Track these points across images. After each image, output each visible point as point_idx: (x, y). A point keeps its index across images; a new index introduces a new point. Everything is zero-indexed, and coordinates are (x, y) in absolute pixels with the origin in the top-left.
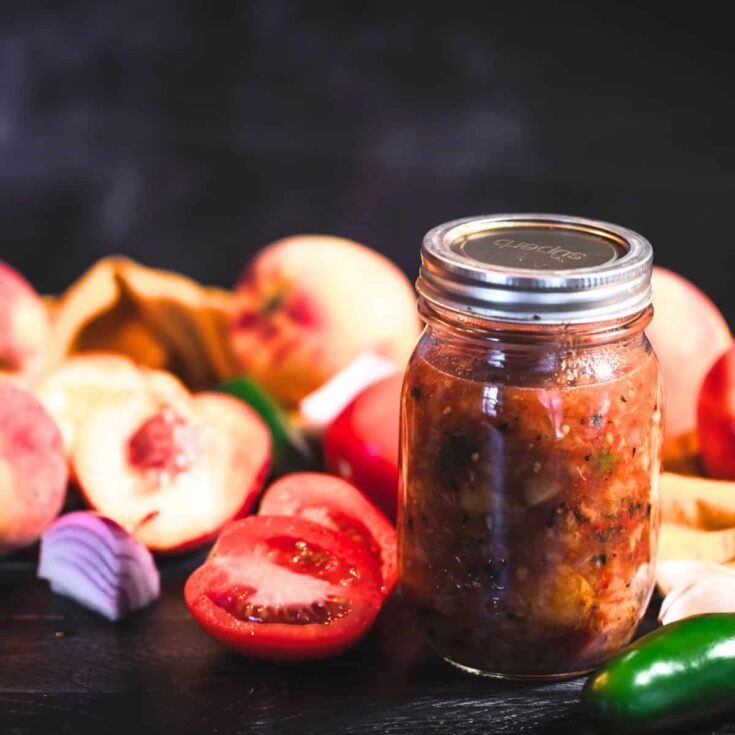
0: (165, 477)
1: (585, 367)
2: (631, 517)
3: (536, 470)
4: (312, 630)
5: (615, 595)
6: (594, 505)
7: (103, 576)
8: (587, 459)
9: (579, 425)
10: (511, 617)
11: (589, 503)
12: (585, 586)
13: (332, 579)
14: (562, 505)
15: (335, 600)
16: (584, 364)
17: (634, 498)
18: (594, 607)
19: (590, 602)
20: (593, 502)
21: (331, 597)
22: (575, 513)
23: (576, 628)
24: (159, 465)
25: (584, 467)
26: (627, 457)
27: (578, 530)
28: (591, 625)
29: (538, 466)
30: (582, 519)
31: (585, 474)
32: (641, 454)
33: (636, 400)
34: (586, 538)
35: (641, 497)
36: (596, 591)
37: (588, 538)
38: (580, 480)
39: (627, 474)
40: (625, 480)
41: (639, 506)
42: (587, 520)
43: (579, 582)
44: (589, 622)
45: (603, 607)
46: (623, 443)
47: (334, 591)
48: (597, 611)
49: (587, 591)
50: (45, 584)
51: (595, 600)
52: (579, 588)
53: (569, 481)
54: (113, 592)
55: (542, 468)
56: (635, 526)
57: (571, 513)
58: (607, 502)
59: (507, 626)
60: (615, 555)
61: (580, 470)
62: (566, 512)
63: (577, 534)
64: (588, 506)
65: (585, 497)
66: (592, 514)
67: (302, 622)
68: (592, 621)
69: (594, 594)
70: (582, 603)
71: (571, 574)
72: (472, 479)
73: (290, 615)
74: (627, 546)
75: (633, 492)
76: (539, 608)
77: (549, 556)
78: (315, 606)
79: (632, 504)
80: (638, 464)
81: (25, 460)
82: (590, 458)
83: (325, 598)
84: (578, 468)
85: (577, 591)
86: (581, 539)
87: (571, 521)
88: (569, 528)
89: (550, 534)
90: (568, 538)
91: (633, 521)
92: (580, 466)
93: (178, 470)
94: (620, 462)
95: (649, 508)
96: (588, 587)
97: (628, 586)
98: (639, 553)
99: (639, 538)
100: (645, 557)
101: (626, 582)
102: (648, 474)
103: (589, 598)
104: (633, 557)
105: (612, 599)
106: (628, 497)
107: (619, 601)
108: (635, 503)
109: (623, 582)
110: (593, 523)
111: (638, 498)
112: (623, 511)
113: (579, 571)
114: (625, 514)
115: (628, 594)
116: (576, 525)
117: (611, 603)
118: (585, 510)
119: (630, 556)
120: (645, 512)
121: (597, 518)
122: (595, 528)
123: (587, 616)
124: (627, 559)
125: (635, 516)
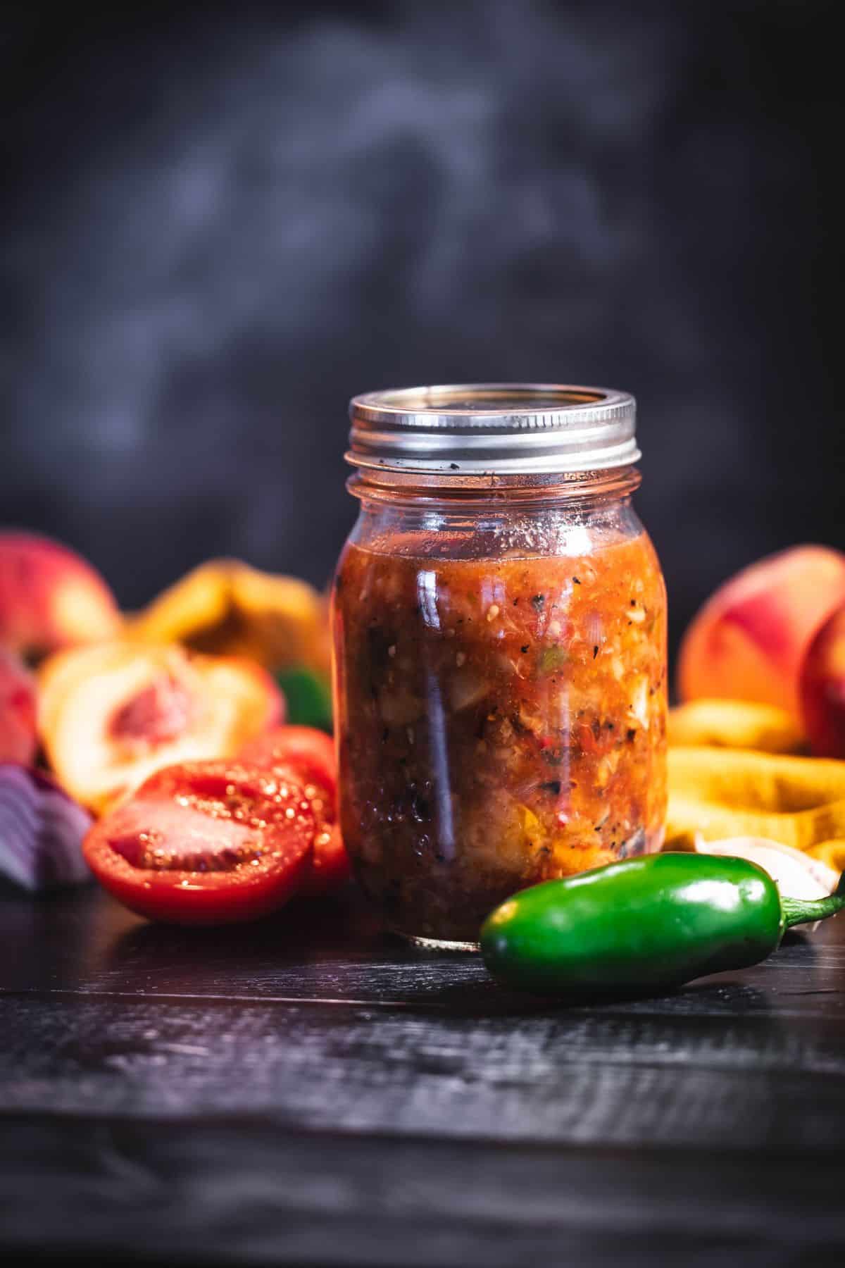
1: (524, 535)
2: (597, 738)
3: (459, 663)
5: (577, 838)
6: (539, 713)
8: (524, 650)
9: (512, 606)
10: (440, 858)
11: (532, 711)
12: (530, 819)
14: (494, 711)
16: (524, 532)
17: (601, 713)
18: (546, 850)
19: (539, 842)
20: (535, 709)
22: (511, 721)
25: (520, 660)
26: (584, 656)
27: (517, 744)
29: (461, 658)
30: (522, 731)
31: (522, 670)
32: (608, 657)
33: (596, 586)
34: (529, 756)
35: (614, 715)
36: (549, 829)
37: (531, 755)
38: (516, 677)
39: (586, 678)
40: (582, 687)
41: (610, 726)
42: (530, 732)
43: (522, 814)
44: (540, 869)
45: (561, 852)
46: (577, 636)
48: (550, 856)
49: (533, 826)
51: (547, 840)
52: (523, 821)
53: (501, 678)
55: (467, 662)
56: (606, 751)
57: (506, 721)
58: (555, 712)
59: (437, 871)
60: (574, 785)
61: (515, 665)
62: (500, 720)
63: (516, 749)
64: (530, 714)
65: (524, 701)
66: (538, 726)
68: (545, 869)
69: (544, 831)
70: (528, 843)
71: (511, 802)
72: (390, 680)
74: (594, 775)
75: (599, 706)
76: (471, 846)
77: (482, 777)
79: (598, 723)
80: (604, 670)
82: (528, 650)
84: (512, 662)
85: (521, 827)
86: (521, 757)
87: (507, 732)
88: (505, 741)
89: (481, 747)
90: (505, 754)
91: (601, 745)
92: (515, 660)
94: (574, 662)
95: (631, 734)
96: (536, 822)
97: (597, 829)
98: (615, 789)
99: (613, 770)
100: (627, 798)
101: (593, 823)
102: (624, 687)
103: (537, 836)
104: (604, 792)
105: (574, 842)
106: (590, 709)
107: (586, 848)
108: (602, 721)
109: (589, 822)
110: (537, 738)
111: (609, 715)
112: (582, 728)
113: (522, 799)
114: (586, 731)
115: (597, 839)
116: (514, 737)
117: (573, 847)
118: (524, 718)
119: (599, 791)
120: (622, 737)
121: (543, 731)
122: (541, 744)
123: (536, 860)
124: (595, 795)
125: (604, 741)
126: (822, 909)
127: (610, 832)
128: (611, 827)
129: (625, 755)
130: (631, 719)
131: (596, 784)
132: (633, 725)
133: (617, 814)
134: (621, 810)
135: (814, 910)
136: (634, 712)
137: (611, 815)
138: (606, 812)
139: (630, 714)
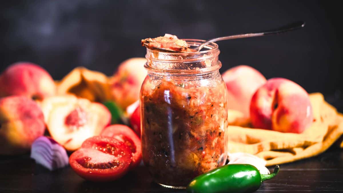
0: (75, 128)
2: (211, 136)
4: (107, 170)
5: (207, 160)
6: (196, 131)
7: (48, 156)
11: (194, 131)
12: (195, 156)
13: (116, 155)
14: (182, 132)
15: (115, 161)
18: (199, 164)
19: (197, 162)
21: (114, 160)
22: (189, 134)
23: (194, 171)
24: (73, 124)
28: (199, 170)
32: (215, 116)
34: (193, 142)
36: (200, 159)
39: (209, 122)
40: (207, 125)
41: (215, 132)
42: (193, 136)
43: (193, 155)
44: (198, 169)
45: (203, 164)
47: (116, 158)
48: (200, 165)
49: (196, 158)
50: (33, 161)
51: (199, 161)
52: (193, 157)
54: (51, 162)
56: (214, 138)
57: (187, 134)
59: (171, 170)
60: (207, 147)
62: (185, 134)
63: (190, 140)
64: (193, 132)
65: (192, 129)
66: (196, 135)
67: (104, 168)
68: (199, 169)
69: (199, 159)
70: (195, 162)
71: (190, 152)
73: (101, 166)
74: (211, 144)
75: (212, 128)
76: (180, 163)
78: (109, 163)
79: (211, 132)
81: (28, 121)
83: (113, 161)
85: (193, 159)
86: (191, 142)
87: (187, 137)
88: (187, 139)
90: (187, 142)
91: (212, 137)
93: (79, 126)
95: (220, 133)
96: (197, 157)
97: (212, 157)
98: (217, 147)
99: (216, 142)
100: (219, 149)
101: (211, 156)
102: (218, 122)
103: (197, 160)
104: (214, 148)
105: (206, 161)
106: (210, 130)
107: (209, 163)
108: (213, 131)
109: (210, 156)
110: (196, 138)
111: (214, 129)
112: (208, 134)
113: (193, 151)
114: (209, 135)
115: (212, 160)
116: (189, 138)
117: (206, 163)
118: (192, 133)
119: (213, 148)
120: (218, 134)
121: (197, 136)
122: (197, 139)
123: (197, 166)
124: (211, 149)
125: (213, 136)
126: (270, 177)
127: (215, 158)
128: (216, 157)
129: (219, 138)
130: (220, 130)
131: (212, 146)
132: (220, 131)
133: (217, 153)
134: (218, 152)
135: (269, 177)
136: (221, 128)
137: (216, 153)
138: (214, 153)
139: (220, 128)
